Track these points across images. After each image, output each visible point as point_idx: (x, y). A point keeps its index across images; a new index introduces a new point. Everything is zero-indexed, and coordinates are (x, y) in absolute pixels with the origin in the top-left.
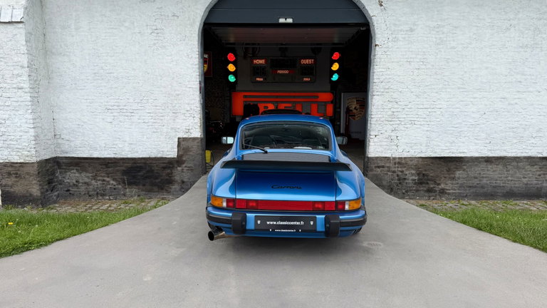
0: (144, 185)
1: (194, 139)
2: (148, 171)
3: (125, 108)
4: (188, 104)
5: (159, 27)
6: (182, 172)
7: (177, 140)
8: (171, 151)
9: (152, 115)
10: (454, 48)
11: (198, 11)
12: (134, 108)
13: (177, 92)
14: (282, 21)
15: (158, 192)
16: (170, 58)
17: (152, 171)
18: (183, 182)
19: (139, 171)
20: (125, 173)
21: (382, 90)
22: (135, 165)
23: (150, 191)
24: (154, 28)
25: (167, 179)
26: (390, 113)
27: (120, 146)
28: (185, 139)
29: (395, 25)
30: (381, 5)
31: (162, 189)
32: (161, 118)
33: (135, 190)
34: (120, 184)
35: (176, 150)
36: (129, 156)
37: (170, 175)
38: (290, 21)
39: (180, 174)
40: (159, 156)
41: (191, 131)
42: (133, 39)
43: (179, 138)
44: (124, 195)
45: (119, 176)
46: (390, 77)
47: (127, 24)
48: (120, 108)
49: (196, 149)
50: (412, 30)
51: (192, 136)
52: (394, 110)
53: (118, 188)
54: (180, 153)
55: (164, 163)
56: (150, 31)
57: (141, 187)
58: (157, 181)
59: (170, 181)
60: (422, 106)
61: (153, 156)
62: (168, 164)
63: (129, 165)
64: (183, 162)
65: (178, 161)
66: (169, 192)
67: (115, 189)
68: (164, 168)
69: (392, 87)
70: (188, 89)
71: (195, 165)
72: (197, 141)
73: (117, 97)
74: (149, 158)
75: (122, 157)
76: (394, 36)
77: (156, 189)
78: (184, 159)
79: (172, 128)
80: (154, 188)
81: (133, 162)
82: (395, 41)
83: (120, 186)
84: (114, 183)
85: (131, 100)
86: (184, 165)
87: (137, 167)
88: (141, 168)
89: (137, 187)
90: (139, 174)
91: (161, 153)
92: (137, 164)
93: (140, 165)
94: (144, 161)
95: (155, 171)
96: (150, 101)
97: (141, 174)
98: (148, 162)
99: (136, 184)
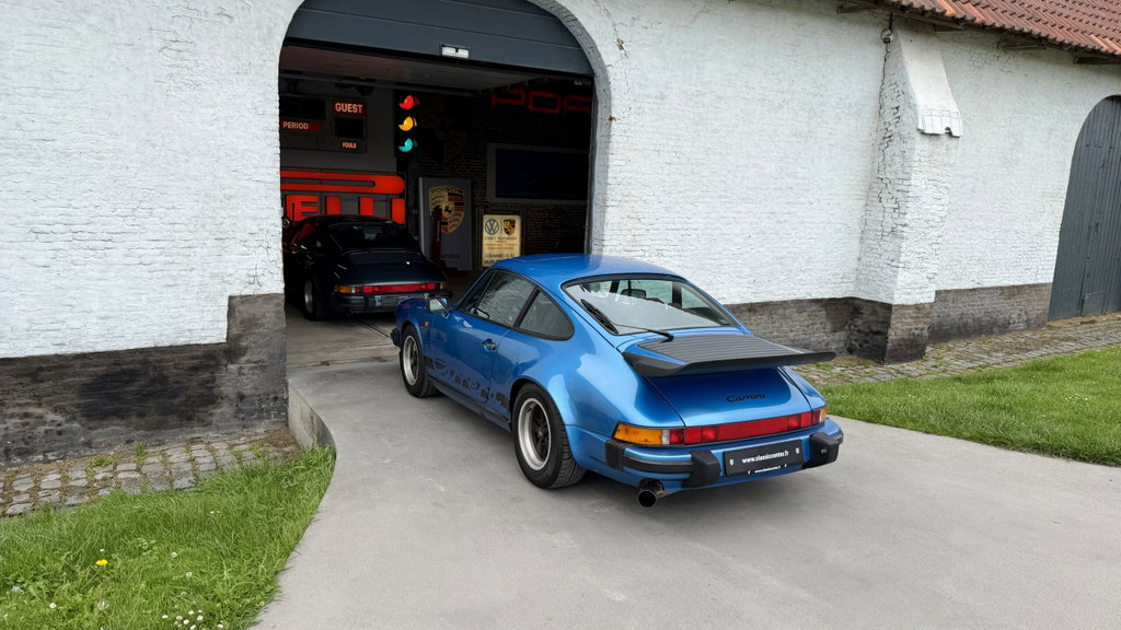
0: (142, 415)
1: (269, 297)
2: (153, 381)
3: (90, 228)
4: (255, 219)
5: (183, 35)
6: (240, 374)
7: (226, 302)
8: (211, 329)
9: (161, 244)
10: (715, 131)
11: (281, 12)
12: (112, 228)
13: (227, 192)
14: (448, 52)
15: (180, 426)
16: (211, 111)
17: (163, 379)
18: (242, 397)
19: (128, 383)
20: (86, 390)
21: (619, 198)
22: (118, 369)
23: (159, 426)
24: (169, 37)
25: (201, 396)
27: (75, 324)
28: (245, 299)
29: (640, 85)
30: (621, 48)
31: (190, 419)
32: (186, 251)
33: (115, 427)
34: (74, 419)
35: (224, 325)
36: (100, 348)
37: (209, 384)
38: (463, 54)
39: (235, 379)
40: (182, 341)
41: (262, 279)
42: (113, 58)
43: (231, 298)
44: (89, 444)
45: (71, 399)
46: (631, 175)
47: (93, 19)
48: (73, 228)
49: (274, 316)
50: (663, 97)
51: (265, 290)
52: (637, 232)
53: (71, 431)
54: (235, 331)
55: (193, 358)
56: (158, 44)
57: (134, 419)
58: (176, 401)
59: (210, 399)
60: (672, 226)
61: (165, 342)
62: (206, 359)
63: (100, 370)
64: (241, 352)
65: (229, 351)
66: (207, 425)
67: (60, 433)
68: (195, 369)
69: (633, 192)
70: (253, 185)
71: (271, 356)
72: (276, 301)
73: (65, 202)
74: (157, 350)
75: (79, 351)
76: (638, 105)
77: (173, 420)
78: (244, 344)
79: (213, 276)
80: (169, 418)
81: (112, 360)
82: (638, 114)
83: (76, 425)
84: (59, 418)
85: (106, 210)
86: (244, 359)
87: (124, 372)
88: (132, 375)
89: (123, 422)
90: (127, 389)
91: (188, 333)
92: (124, 367)
93: (131, 366)
94: (140, 357)
95: (171, 379)
96: (157, 211)
97: (133, 388)
98: (151, 359)
99: (120, 414)
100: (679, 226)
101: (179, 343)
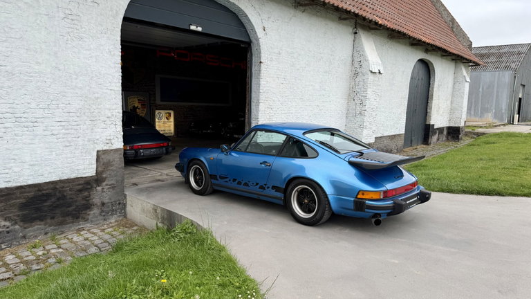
0: (53, 218)
1: (116, 150)
2: (58, 199)
3: (25, 115)
4: (110, 110)
5: (74, 12)
6: (103, 192)
7: (95, 154)
8: (88, 169)
9: (63, 124)
12: (37, 115)
13: (96, 95)
14: (193, 28)
15: (73, 222)
16: (88, 53)
17: (64, 197)
18: (103, 204)
19: (45, 201)
20: (23, 206)
21: (264, 99)
22: (40, 193)
23: (62, 223)
24: (67, 12)
25: (84, 205)
26: (268, 117)
27: (16, 169)
28: (105, 152)
29: (271, 48)
30: (264, 30)
31: (78, 218)
32: (75, 127)
33: (38, 226)
34: (16, 223)
35: (95, 166)
36: (30, 182)
37: (87, 198)
38: (200, 29)
39: (101, 195)
40: (73, 176)
41: (113, 141)
42: (38, 22)
43: (98, 151)
44: (24, 237)
45: (14, 212)
46: (269, 88)
48: (16, 115)
49: (119, 161)
51: (114, 147)
52: (271, 115)
53: (15, 230)
54: (100, 169)
55: (79, 185)
56: (62, 16)
57: (49, 221)
58: (70, 209)
59: (88, 206)
61: (65, 177)
62: (86, 185)
63: (30, 195)
64: (103, 180)
65: (97, 180)
66: (86, 220)
67: (8, 232)
68: (80, 191)
69: (269, 96)
70: (109, 92)
71: (117, 181)
72: (119, 152)
73: (11, 101)
74: (61, 181)
75: (19, 184)
76: (271, 56)
77: (69, 219)
78: (104, 176)
79: (89, 140)
80: (67, 218)
81: (37, 189)
82: (271, 61)
83: (17, 227)
84: (7, 224)
85: (33, 105)
86: (104, 184)
87: (43, 195)
88: (48, 196)
89: (42, 223)
90: (45, 204)
91: (76, 172)
92: (43, 192)
93: (47, 192)
94: (52, 186)
95: (68, 197)
96: (61, 105)
97: (48, 203)
98: (58, 187)
99: (41, 219)
100: (286, 112)
101: (72, 177)
